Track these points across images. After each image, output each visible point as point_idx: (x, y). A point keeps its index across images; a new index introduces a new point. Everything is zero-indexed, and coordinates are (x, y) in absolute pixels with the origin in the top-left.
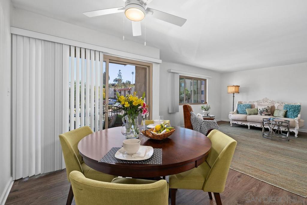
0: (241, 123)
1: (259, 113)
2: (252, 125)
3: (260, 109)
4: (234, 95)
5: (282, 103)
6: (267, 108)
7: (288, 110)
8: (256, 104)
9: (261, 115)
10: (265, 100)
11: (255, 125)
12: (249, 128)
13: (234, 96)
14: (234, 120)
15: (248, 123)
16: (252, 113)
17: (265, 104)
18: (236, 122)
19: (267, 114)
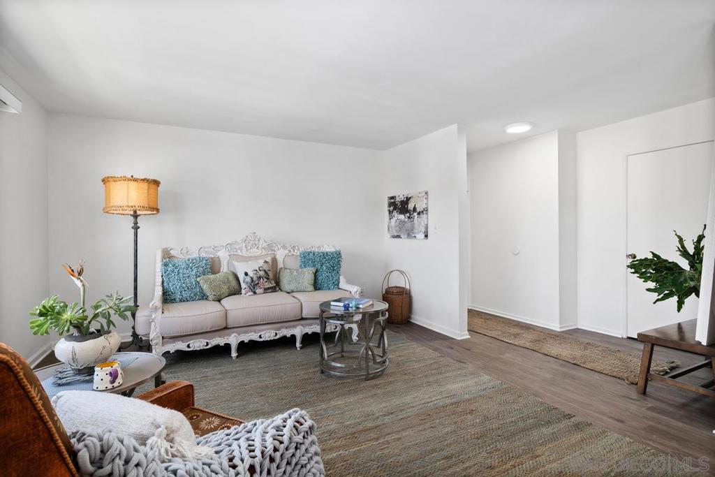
0: (204, 342)
1: (243, 285)
2: (246, 338)
3: (246, 274)
4: (136, 223)
5: (294, 248)
6: (266, 267)
7: (319, 266)
8: (223, 255)
9: (255, 293)
10: (251, 241)
11: (255, 337)
12: (234, 354)
13: (136, 228)
14: (171, 338)
15: (229, 335)
16: (223, 291)
17: (252, 255)
18: (181, 346)
19: (268, 288)
